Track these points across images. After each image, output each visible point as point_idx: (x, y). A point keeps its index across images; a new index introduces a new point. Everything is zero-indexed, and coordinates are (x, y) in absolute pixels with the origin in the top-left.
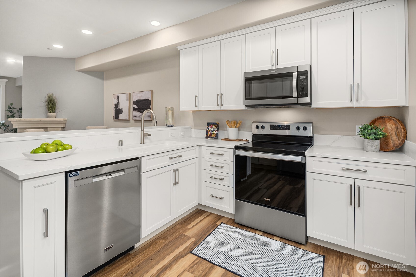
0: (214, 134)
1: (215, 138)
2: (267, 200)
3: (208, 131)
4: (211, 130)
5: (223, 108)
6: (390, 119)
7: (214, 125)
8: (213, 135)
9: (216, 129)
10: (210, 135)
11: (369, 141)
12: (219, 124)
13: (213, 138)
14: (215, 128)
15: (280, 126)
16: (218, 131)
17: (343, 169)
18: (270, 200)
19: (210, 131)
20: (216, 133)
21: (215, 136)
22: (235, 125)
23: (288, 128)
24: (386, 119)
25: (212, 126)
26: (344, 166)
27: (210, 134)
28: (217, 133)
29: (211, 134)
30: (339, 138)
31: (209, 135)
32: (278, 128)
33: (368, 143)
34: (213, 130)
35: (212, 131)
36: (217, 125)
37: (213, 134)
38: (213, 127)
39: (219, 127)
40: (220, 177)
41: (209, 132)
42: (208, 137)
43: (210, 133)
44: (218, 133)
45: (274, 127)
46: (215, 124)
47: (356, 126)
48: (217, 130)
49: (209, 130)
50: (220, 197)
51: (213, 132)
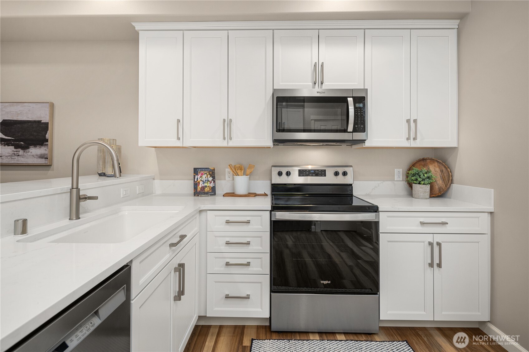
0: (208, 186)
1: (211, 193)
2: (326, 283)
3: (196, 182)
4: (201, 180)
5: (231, 144)
6: (433, 160)
7: (206, 172)
8: (207, 190)
9: (210, 179)
10: (201, 189)
11: (422, 187)
12: (214, 170)
13: (207, 194)
14: (209, 176)
15: (313, 171)
16: (214, 182)
17: (422, 224)
18: (330, 282)
19: (201, 182)
20: (212, 185)
21: (211, 191)
22: (243, 171)
23: (323, 174)
24: (428, 161)
25: (202, 174)
26: (422, 220)
27: (202, 187)
28: (214, 185)
29: (203, 188)
30: (378, 184)
31: (199, 190)
32: (311, 175)
33: (421, 189)
34: (206, 181)
35: (203, 181)
36: (212, 171)
37: (206, 186)
38: (205, 175)
39: (215, 175)
40: (244, 262)
41: (199, 184)
42: (198, 192)
43: (200, 186)
44: (215, 184)
45: (304, 173)
46: (208, 171)
47: (395, 169)
48: (212, 180)
49: (199, 180)
50: (244, 295)
51: (206, 184)
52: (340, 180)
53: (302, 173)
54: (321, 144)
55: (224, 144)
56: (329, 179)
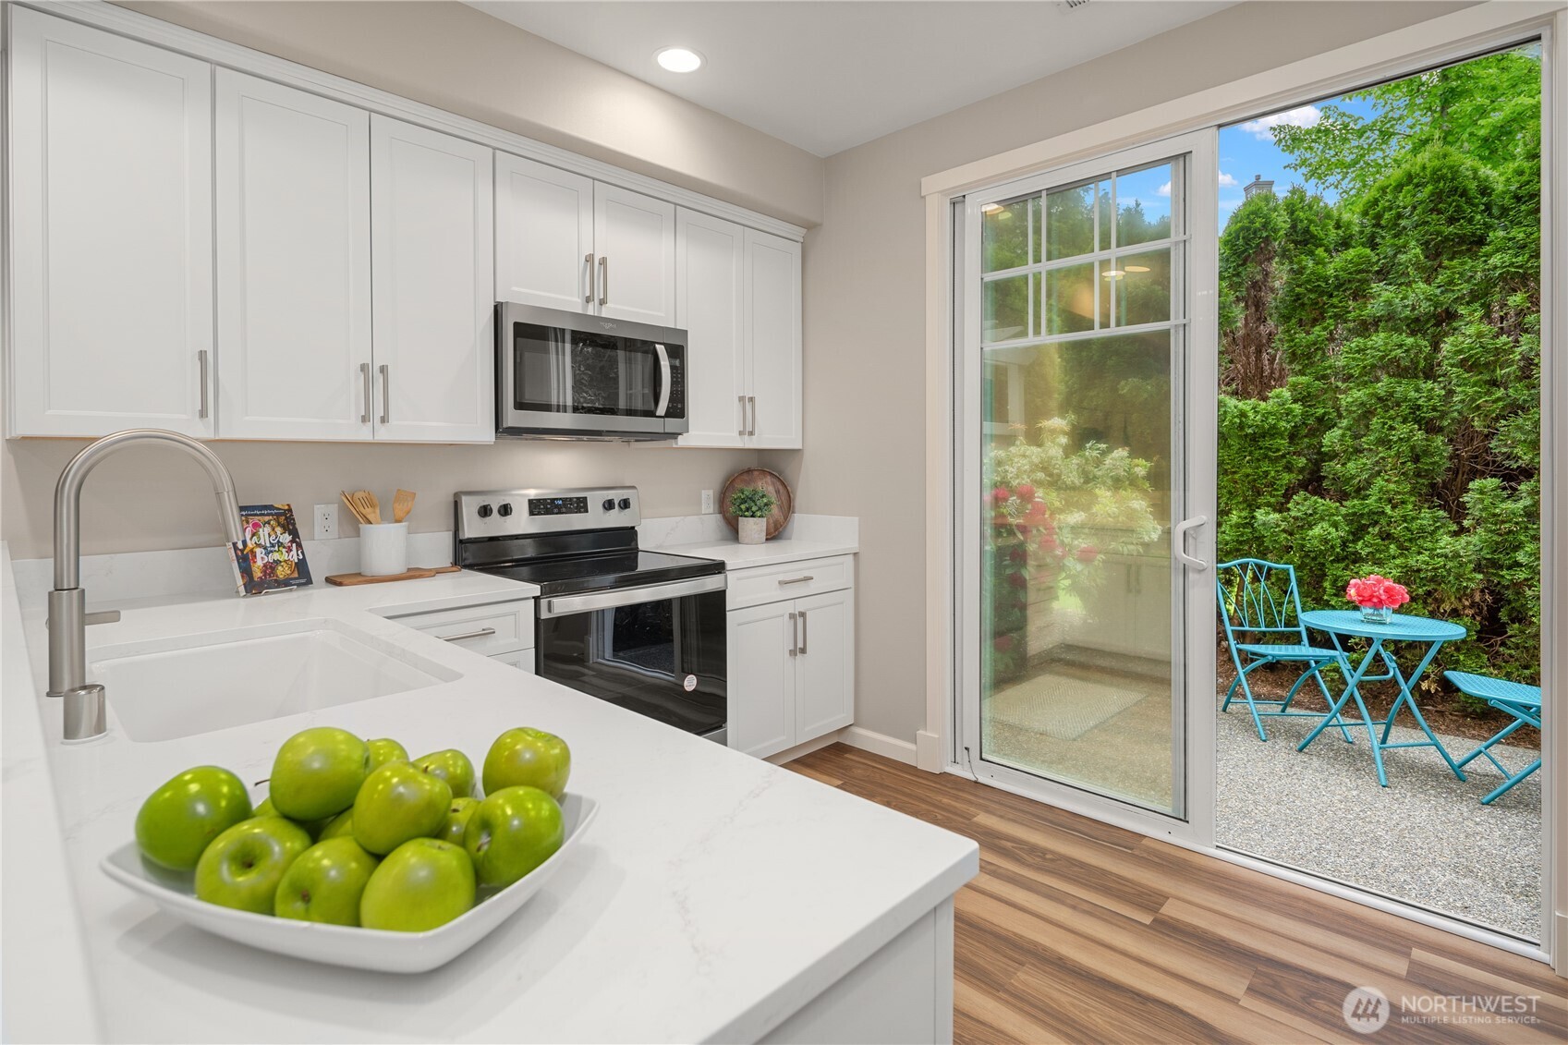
0: (285, 561)
1: (297, 581)
3: (242, 551)
4: (258, 545)
6: (762, 472)
7: (267, 518)
8: (282, 572)
9: (286, 538)
10: (264, 572)
11: (753, 522)
12: (290, 510)
13: (286, 583)
14: (279, 530)
15: (560, 502)
16: (299, 546)
17: (782, 584)
19: (258, 551)
20: (294, 556)
21: (296, 575)
23: (582, 507)
24: (756, 473)
25: (256, 525)
26: (781, 578)
27: (265, 566)
28: (301, 557)
29: (270, 568)
30: (677, 523)
31: (260, 575)
32: (556, 511)
33: (751, 527)
34: (273, 546)
35: (265, 548)
36: (284, 514)
37: (278, 562)
38: (267, 529)
39: (297, 526)
41: (255, 556)
42: (256, 584)
43: (260, 563)
44: (303, 553)
45: (541, 507)
46: (271, 514)
47: (700, 492)
48: (292, 541)
49: (250, 544)
51: (276, 556)
52: (615, 519)
53: (537, 507)
54: (574, 437)
55: (364, 434)
56: (595, 519)
